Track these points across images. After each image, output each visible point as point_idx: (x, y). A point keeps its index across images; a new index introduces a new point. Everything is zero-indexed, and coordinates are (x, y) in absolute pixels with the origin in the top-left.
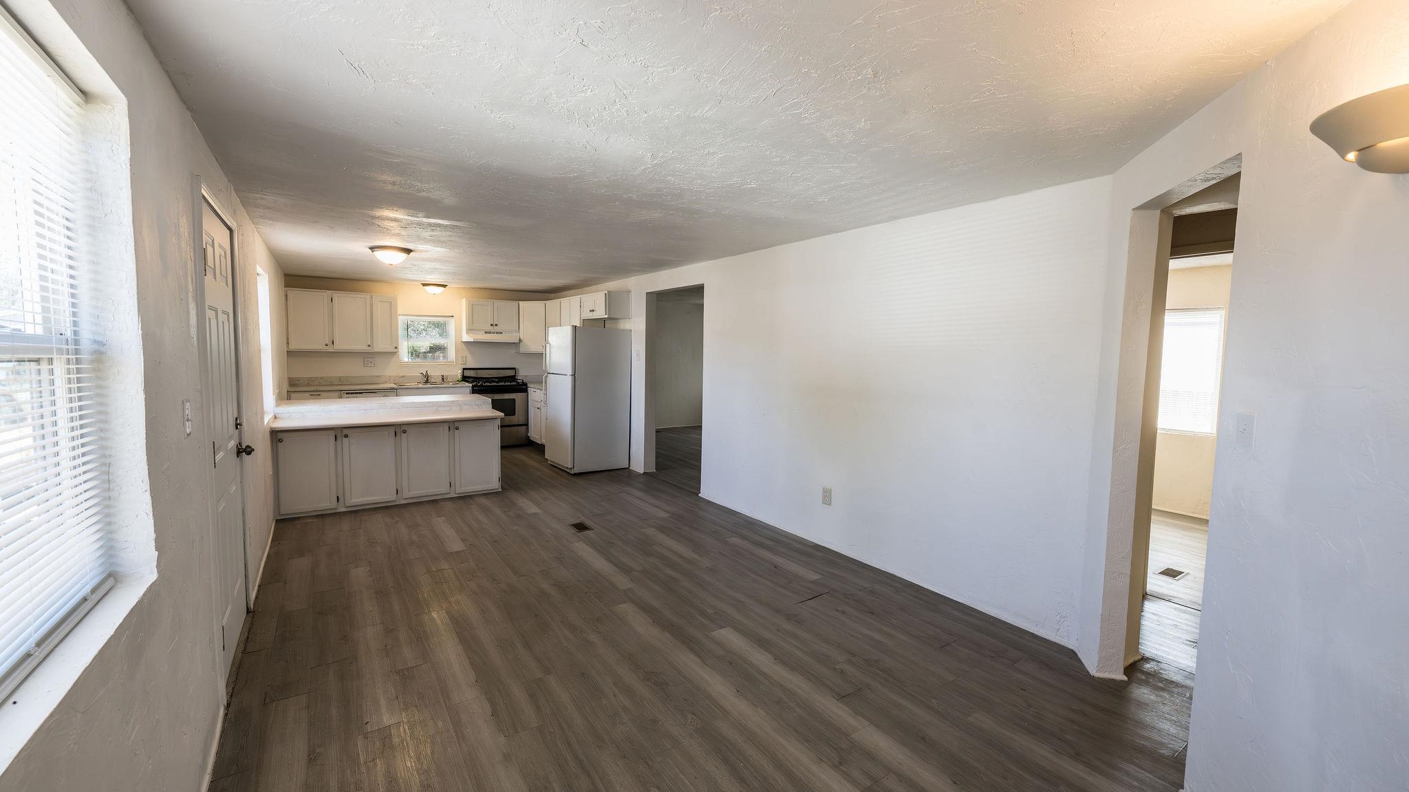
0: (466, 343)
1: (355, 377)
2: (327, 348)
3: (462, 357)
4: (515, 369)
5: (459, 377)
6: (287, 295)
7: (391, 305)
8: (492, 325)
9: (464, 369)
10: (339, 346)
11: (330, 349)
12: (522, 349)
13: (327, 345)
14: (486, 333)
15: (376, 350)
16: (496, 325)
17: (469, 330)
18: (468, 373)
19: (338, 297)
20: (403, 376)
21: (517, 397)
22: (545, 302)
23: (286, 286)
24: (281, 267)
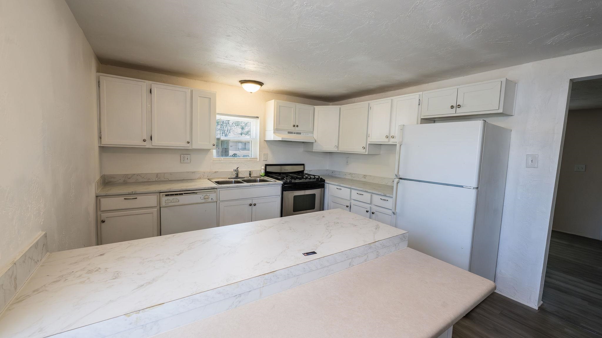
0: (268, 142)
1: (171, 174)
2: (144, 143)
3: (264, 154)
4: (303, 165)
5: (263, 172)
6: (99, 82)
7: (210, 100)
8: (294, 126)
9: (266, 165)
10: (157, 142)
11: (148, 145)
12: (316, 148)
13: (144, 141)
14: (289, 133)
15: (194, 147)
16: (297, 126)
17: (277, 130)
18: (269, 169)
19: (158, 88)
20: (215, 172)
21: (316, 192)
22: (340, 106)
23: (98, 71)
24: (94, 52)
